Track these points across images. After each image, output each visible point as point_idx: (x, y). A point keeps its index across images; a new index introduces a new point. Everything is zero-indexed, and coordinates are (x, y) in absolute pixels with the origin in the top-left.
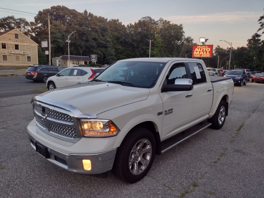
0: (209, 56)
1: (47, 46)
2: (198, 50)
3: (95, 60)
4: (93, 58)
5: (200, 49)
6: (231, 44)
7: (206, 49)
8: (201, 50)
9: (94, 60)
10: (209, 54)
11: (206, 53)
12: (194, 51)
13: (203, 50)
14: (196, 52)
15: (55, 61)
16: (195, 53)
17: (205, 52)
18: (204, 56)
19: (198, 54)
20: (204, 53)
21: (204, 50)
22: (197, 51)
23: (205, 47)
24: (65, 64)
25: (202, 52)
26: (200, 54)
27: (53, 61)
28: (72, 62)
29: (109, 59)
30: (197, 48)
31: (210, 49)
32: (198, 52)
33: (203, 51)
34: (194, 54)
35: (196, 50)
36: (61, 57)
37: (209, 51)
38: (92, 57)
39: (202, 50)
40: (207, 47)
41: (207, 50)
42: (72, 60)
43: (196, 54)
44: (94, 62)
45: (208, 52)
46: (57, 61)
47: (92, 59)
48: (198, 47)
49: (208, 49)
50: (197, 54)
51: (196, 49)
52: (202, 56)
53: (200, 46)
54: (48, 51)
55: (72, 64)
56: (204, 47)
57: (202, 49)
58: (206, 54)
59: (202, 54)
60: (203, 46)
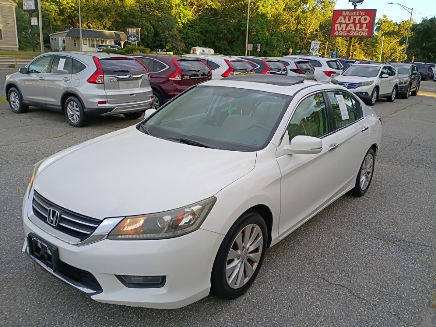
0: (366, 34)
1: (33, 7)
2: (343, 21)
3: (136, 38)
4: (131, 36)
5: (347, 18)
6: (410, 11)
7: (360, 19)
8: (349, 20)
9: (133, 39)
10: (367, 30)
11: (361, 27)
12: (335, 23)
13: (355, 19)
14: (339, 25)
15: (55, 39)
16: (337, 26)
17: (358, 25)
18: (355, 34)
19: (344, 29)
20: (355, 28)
21: (357, 21)
22: (341, 24)
23: (360, 14)
24: (75, 46)
25: (352, 25)
26: (348, 29)
27: (52, 39)
28: (89, 42)
29: (166, 37)
30: (342, 16)
31: (368, 19)
32: (344, 26)
33: (354, 23)
34: (336, 29)
35: (339, 21)
36: (68, 31)
37: (367, 24)
38: (130, 33)
39: (352, 20)
40: (363, 14)
41: (362, 21)
42: (89, 40)
43: (340, 29)
44: (135, 43)
45: (364, 26)
46: (60, 40)
47: (130, 38)
48: (344, 12)
49: (365, 19)
50: (342, 30)
51: (340, 18)
52: (351, 35)
53: (348, 12)
54: (36, 19)
55: (89, 46)
56: (358, 13)
57: (352, 18)
58: (361, 30)
59: (351, 30)
60: (355, 13)
